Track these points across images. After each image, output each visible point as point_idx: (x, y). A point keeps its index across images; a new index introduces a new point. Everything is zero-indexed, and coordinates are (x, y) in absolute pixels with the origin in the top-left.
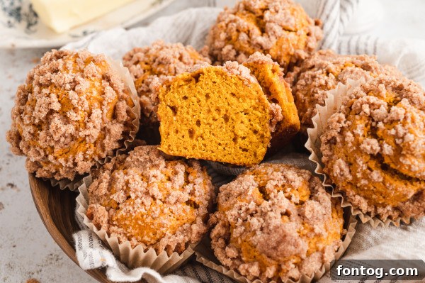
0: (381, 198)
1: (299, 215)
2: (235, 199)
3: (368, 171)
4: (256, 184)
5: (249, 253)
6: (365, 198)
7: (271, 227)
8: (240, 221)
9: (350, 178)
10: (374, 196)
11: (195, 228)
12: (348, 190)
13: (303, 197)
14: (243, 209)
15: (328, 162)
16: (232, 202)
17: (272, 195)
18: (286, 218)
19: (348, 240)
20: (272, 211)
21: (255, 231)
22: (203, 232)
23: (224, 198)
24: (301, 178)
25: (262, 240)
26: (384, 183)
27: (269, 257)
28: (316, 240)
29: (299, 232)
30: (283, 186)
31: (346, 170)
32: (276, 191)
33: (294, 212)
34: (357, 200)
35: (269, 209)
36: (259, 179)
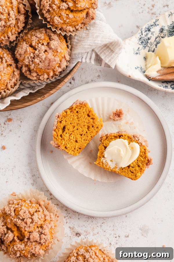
0: (75, 23)
1: (50, 49)
2: (24, 55)
3: (67, 16)
4: (28, 45)
5: (40, 72)
6: (70, 26)
7: (43, 59)
8: (31, 62)
9: (62, 22)
10: (73, 24)
11: (16, 73)
12: (63, 26)
13: (47, 41)
14: (29, 57)
15: (50, 20)
16: (24, 57)
17: (37, 47)
18: (46, 53)
19: (70, 46)
20: (40, 53)
21: (38, 64)
22: (19, 73)
23: (19, 56)
24: (43, 34)
25: (43, 65)
26: (74, 17)
27: (48, 69)
28: (60, 54)
29: (53, 55)
30: (38, 41)
31: (59, 20)
32: (37, 44)
33: (48, 49)
34: (68, 28)
35: (39, 53)
36: (27, 42)
